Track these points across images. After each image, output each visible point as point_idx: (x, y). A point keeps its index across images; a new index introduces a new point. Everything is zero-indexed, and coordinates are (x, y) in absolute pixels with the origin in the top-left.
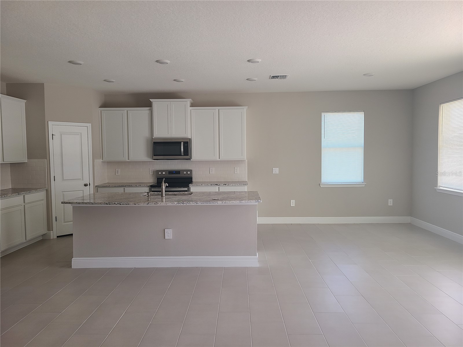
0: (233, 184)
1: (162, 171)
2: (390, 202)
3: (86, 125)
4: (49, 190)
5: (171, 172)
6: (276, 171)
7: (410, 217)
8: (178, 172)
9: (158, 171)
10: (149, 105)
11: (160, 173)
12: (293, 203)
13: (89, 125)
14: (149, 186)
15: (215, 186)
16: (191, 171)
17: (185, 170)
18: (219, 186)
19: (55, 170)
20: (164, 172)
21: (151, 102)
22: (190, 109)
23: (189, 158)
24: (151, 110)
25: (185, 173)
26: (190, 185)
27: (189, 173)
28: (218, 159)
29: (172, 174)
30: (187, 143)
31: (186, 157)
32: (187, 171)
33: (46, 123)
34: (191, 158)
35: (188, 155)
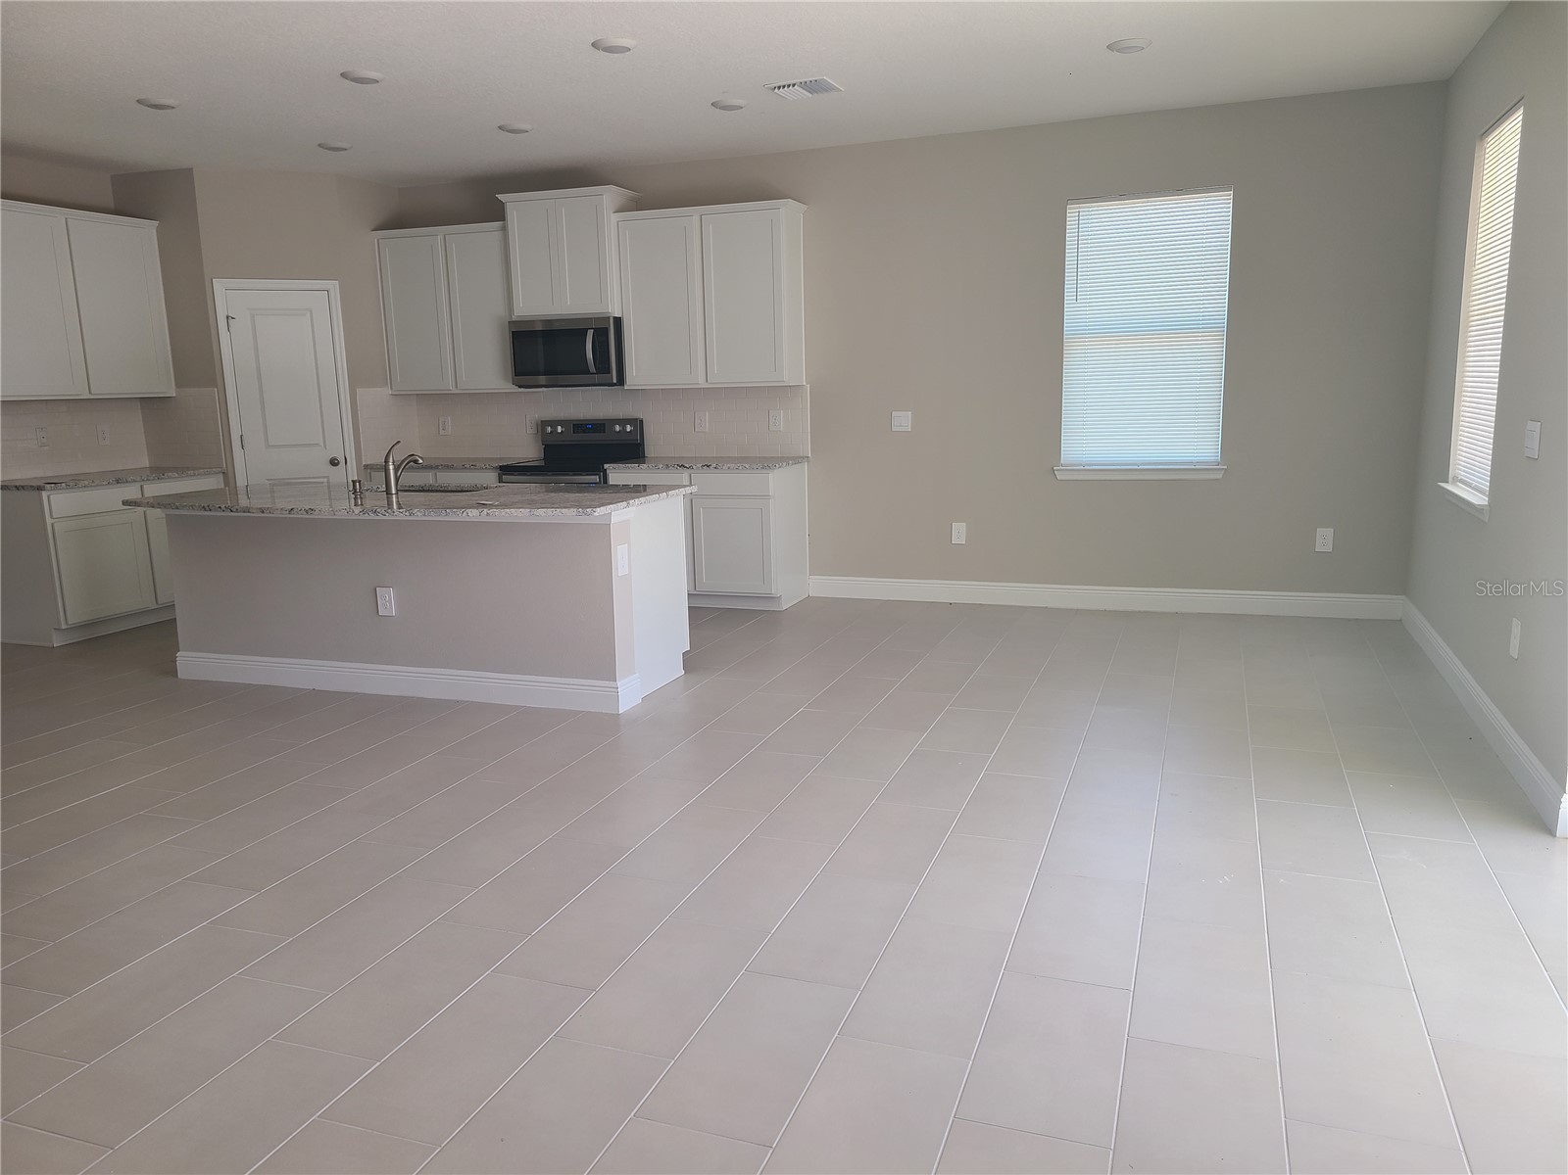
0: (732, 466)
1: (554, 423)
2: (1324, 539)
3: (323, 287)
4: (230, 474)
5: (579, 426)
6: (903, 421)
7: (1403, 597)
8: (599, 426)
9: (544, 423)
10: (497, 214)
11: (549, 429)
12: (959, 533)
13: (333, 285)
14: (496, 468)
15: (677, 471)
16: (638, 424)
17: (616, 421)
18: (690, 471)
19: (241, 420)
20: (559, 427)
21: (502, 205)
22: (615, 218)
23: (615, 381)
24: (504, 229)
25: (618, 428)
26: (606, 466)
27: (629, 428)
28: (701, 383)
29: (584, 432)
30: (606, 330)
31: (603, 377)
32: (623, 422)
33: (207, 283)
34: (621, 381)
35: (608, 371)
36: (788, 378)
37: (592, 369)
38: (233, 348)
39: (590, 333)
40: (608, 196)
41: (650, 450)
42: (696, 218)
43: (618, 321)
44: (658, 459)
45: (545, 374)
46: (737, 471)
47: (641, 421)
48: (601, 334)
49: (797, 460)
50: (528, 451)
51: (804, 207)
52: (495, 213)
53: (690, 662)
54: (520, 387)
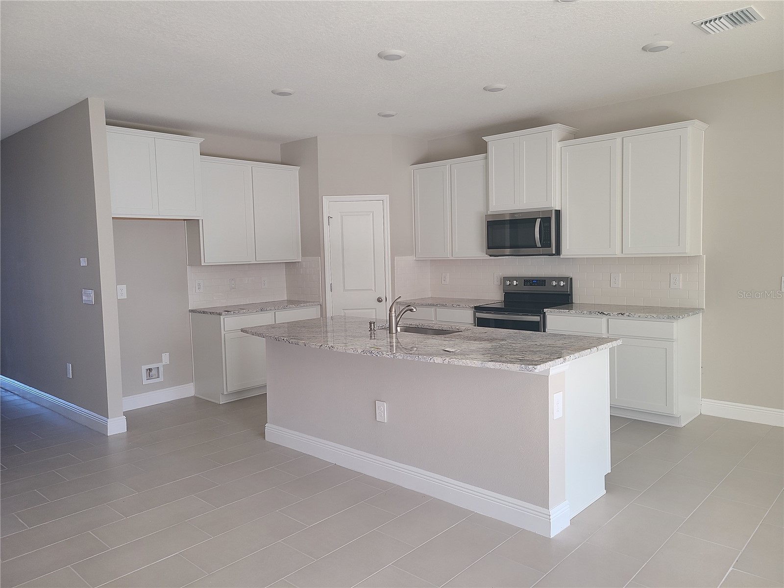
0: (642, 315)
1: (511, 279)
3: (381, 199)
4: (324, 305)
5: (529, 281)
8: (541, 281)
9: (505, 279)
11: (508, 283)
13: (386, 197)
14: (472, 307)
15: (598, 316)
16: (569, 281)
17: (554, 279)
18: (608, 317)
19: (332, 274)
20: (515, 282)
21: (486, 143)
22: (559, 145)
23: (554, 252)
24: (486, 158)
25: (554, 283)
26: (545, 310)
27: (562, 284)
28: (618, 253)
29: (531, 285)
30: (549, 219)
31: (546, 250)
32: (559, 279)
33: (320, 198)
34: (558, 252)
35: (550, 246)
36: (689, 251)
37: (539, 245)
38: (330, 234)
39: (538, 221)
40: (556, 131)
41: (576, 299)
42: (619, 141)
43: (558, 213)
44: (583, 306)
45: (510, 248)
46: (646, 319)
47: (571, 279)
48: (546, 221)
49: (694, 311)
50: (494, 296)
51: (705, 126)
52: (482, 149)
53: (610, 482)
54: (491, 256)
